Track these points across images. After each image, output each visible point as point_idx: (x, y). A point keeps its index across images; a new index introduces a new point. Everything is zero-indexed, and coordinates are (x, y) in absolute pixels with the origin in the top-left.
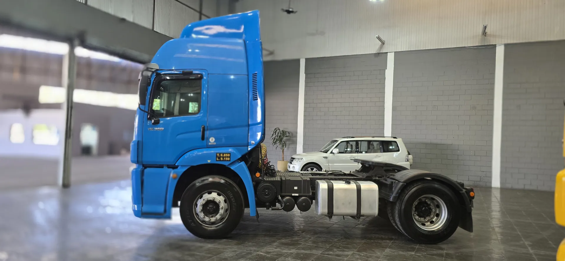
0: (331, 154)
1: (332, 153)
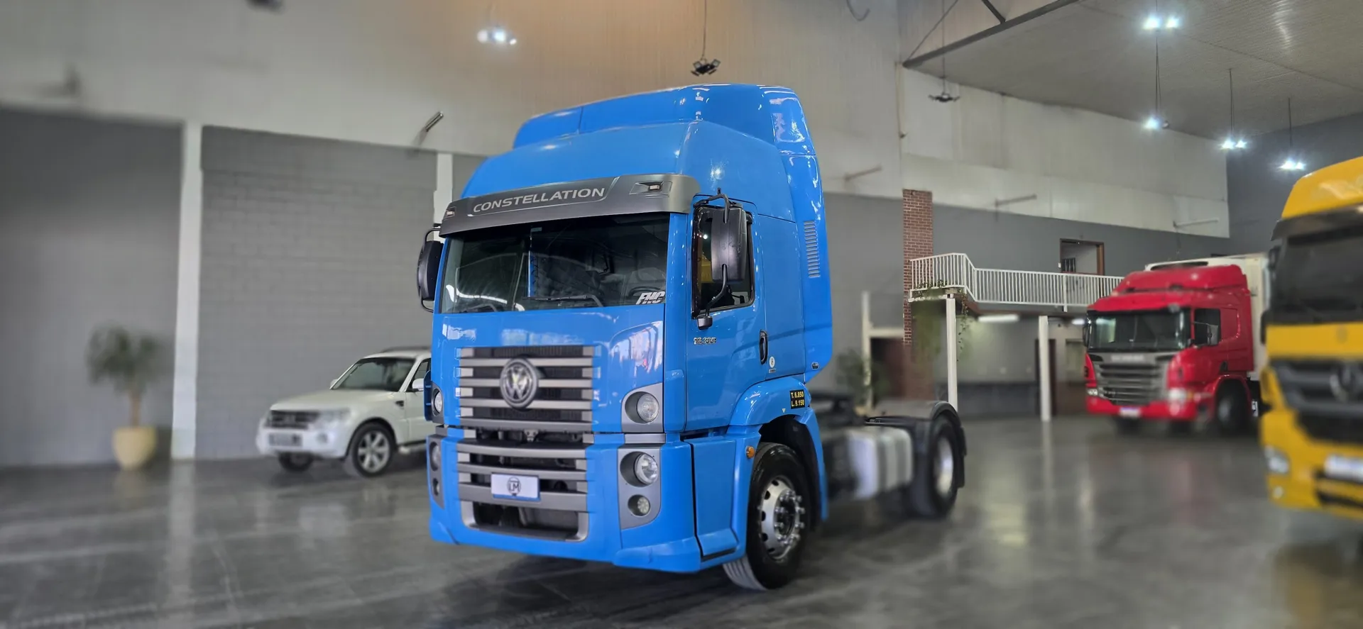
0: (409, 394)
1: (410, 389)
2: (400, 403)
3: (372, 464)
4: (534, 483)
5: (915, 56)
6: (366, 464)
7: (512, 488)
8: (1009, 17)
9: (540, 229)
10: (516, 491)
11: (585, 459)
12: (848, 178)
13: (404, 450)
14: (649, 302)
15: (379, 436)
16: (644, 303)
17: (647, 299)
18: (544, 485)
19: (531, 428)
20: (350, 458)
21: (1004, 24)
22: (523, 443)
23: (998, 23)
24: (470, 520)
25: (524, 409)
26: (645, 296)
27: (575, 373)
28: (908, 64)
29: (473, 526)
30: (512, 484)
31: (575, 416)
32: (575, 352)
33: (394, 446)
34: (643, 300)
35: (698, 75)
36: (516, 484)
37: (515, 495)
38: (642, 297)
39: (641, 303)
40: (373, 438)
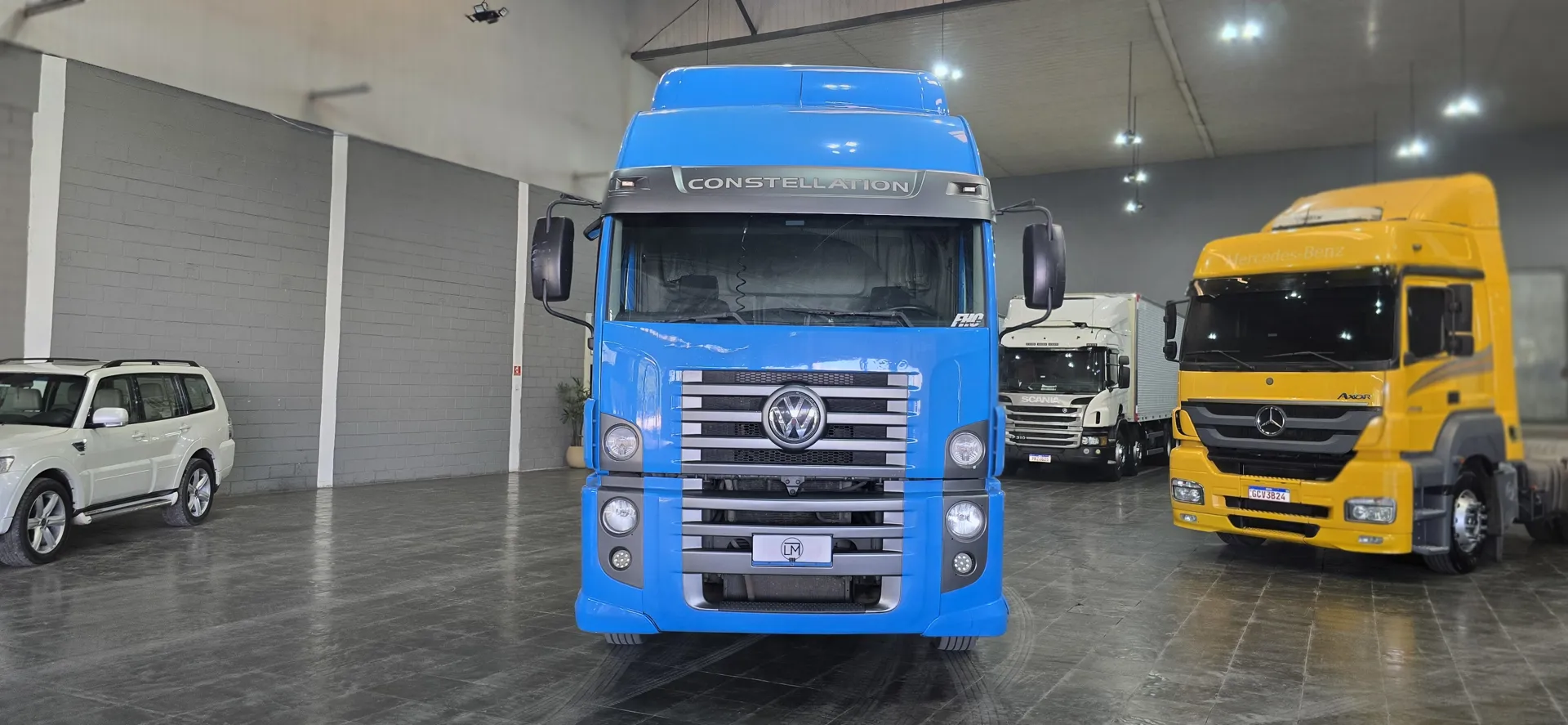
0: (91, 432)
1: (90, 425)
2: (80, 446)
3: (43, 544)
4: (827, 542)
5: (647, 48)
6: (35, 544)
7: (788, 552)
8: (763, 30)
9: (802, 223)
10: (795, 555)
11: (902, 511)
12: (576, 177)
13: (84, 519)
14: (966, 325)
15: (54, 498)
16: (961, 325)
17: (963, 321)
18: (842, 547)
19: (794, 474)
20: (15, 534)
21: (755, 37)
22: (781, 492)
23: (748, 33)
24: (696, 600)
25: (802, 451)
26: (962, 317)
27: (879, 406)
28: (636, 56)
29: (701, 606)
30: (788, 547)
31: (878, 458)
32: (879, 380)
33: (71, 513)
34: (959, 322)
35: (473, 21)
36: (796, 546)
37: (794, 560)
38: (957, 318)
39: (957, 325)
40: (46, 501)
